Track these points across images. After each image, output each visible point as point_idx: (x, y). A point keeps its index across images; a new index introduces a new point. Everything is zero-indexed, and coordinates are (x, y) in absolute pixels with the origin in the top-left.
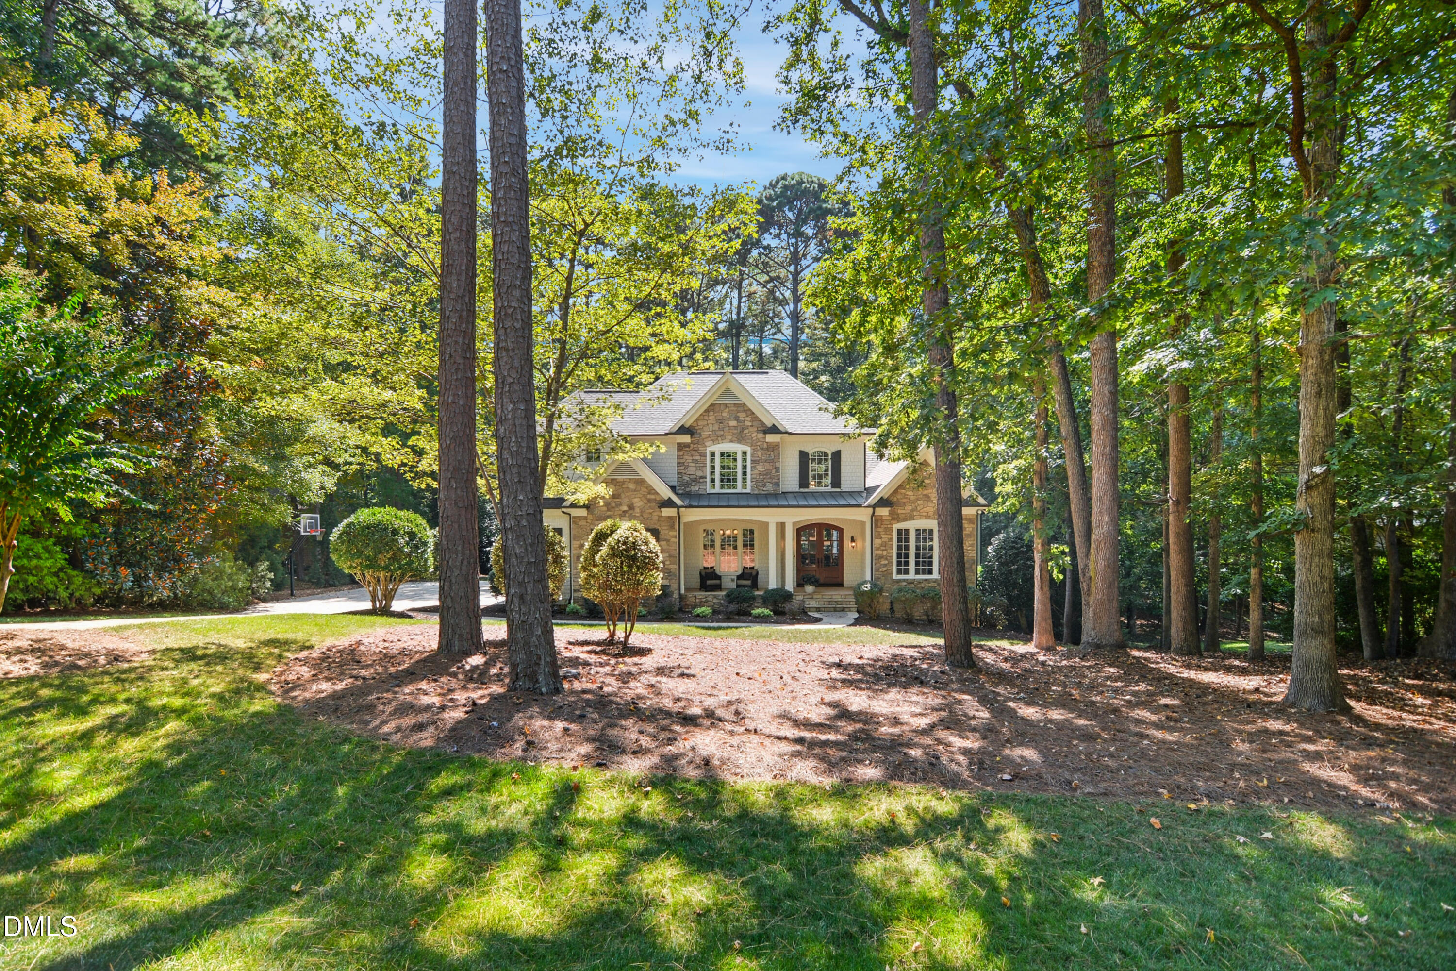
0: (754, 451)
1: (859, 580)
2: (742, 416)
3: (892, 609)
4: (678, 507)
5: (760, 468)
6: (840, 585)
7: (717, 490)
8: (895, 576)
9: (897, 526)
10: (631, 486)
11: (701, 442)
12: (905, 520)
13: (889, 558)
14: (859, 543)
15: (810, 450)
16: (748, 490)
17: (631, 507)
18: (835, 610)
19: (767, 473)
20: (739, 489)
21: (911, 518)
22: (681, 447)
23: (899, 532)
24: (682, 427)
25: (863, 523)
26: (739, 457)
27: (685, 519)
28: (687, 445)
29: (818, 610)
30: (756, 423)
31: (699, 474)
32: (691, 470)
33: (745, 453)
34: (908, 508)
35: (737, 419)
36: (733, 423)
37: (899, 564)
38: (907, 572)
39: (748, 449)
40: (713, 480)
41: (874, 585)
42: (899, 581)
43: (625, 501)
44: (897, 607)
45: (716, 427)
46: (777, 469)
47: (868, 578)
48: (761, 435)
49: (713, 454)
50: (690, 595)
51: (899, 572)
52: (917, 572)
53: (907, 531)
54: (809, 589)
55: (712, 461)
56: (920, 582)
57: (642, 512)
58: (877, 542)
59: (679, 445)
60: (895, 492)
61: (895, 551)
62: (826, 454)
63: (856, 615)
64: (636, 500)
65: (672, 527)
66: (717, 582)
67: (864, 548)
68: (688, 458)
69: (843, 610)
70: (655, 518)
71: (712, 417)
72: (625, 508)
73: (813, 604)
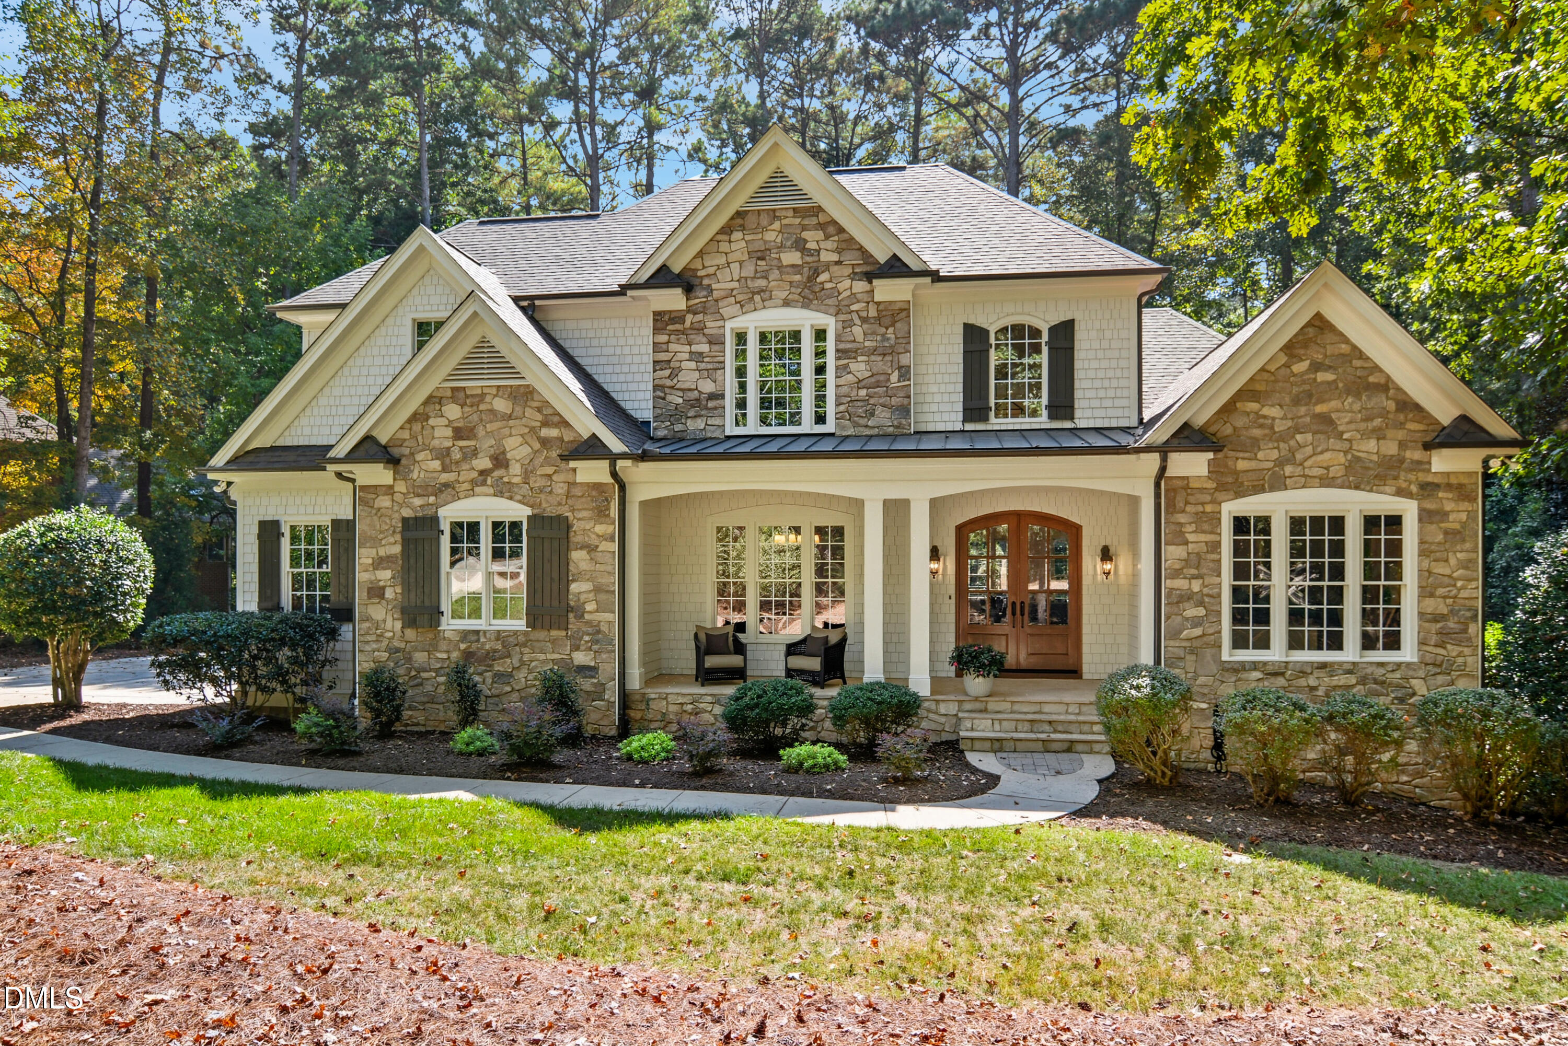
0: (847, 325)
1: (1123, 665)
2: (813, 238)
3: (1218, 746)
4: (613, 458)
5: (859, 368)
6: (1074, 673)
7: (753, 427)
8: (1227, 654)
9: (1231, 508)
10: (501, 405)
11: (711, 308)
12: (1259, 489)
13: (1209, 600)
14: (1123, 563)
15: (992, 322)
16: (830, 426)
17: (500, 461)
18: (1047, 747)
19: (877, 382)
20: (807, 425)
21: (1278, 483)
22: (662, 321)
23: (1241, 524)
24: (663, 269)
25: (1134, 502)
26: (807, 345)
27: (639, 494)
28: (675, 318)
29: (997, 746)
30: (851, 258)
31: (708, 387)
32: (689, 377)
33: (820, 335)
34: (1268, 455)
35: (800, 245)
36: (791, 257)
37: (1239, 617)
38: (1263, 642)
39: (830, 323)
40: (741, 404)
41: (1163, 681)
42: (1240, 668)
43: (487, 444)
44: (1230, 744)
45: (749, 270)
46: (904, 372)
47: (1146, 657)
48: (860, 286)
49: (741, 338)
50: (652, 692)
51: (1239, 641)
52: (1295, 642)
53: (1264, 525)
54: (976, 684)
55: (741, 354)
56: (1303, 671)
57: (527, 475)
58: (1173, 554)
59: (658, 316)
60: (1228, 408)
61: (1227, 579)
62: (1035, 333)
63: (1107, 767)
64: (511, 443)
65: (601, 514)
66: (734, 660)
67: (1135, 575)
68: (681, 350)
69: (1069, 747)
70: (560, 489)
71: (739, 243)
72: (483, 463)
73: (983, 728)
